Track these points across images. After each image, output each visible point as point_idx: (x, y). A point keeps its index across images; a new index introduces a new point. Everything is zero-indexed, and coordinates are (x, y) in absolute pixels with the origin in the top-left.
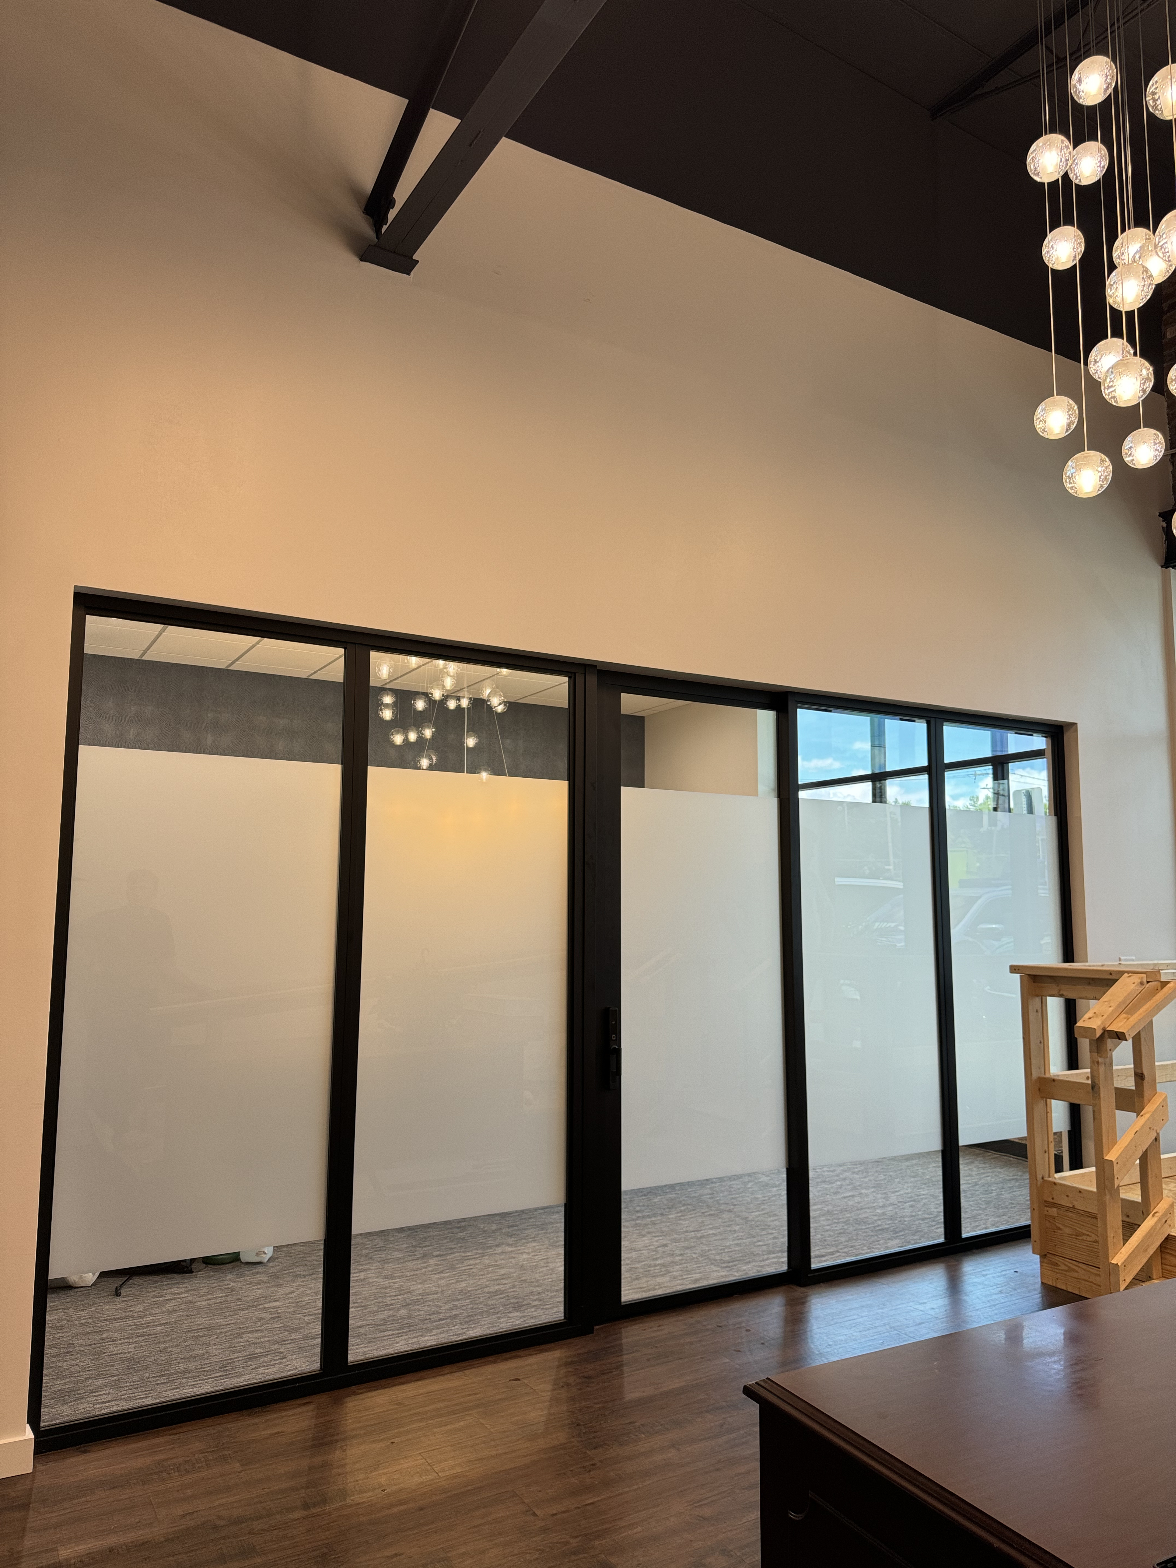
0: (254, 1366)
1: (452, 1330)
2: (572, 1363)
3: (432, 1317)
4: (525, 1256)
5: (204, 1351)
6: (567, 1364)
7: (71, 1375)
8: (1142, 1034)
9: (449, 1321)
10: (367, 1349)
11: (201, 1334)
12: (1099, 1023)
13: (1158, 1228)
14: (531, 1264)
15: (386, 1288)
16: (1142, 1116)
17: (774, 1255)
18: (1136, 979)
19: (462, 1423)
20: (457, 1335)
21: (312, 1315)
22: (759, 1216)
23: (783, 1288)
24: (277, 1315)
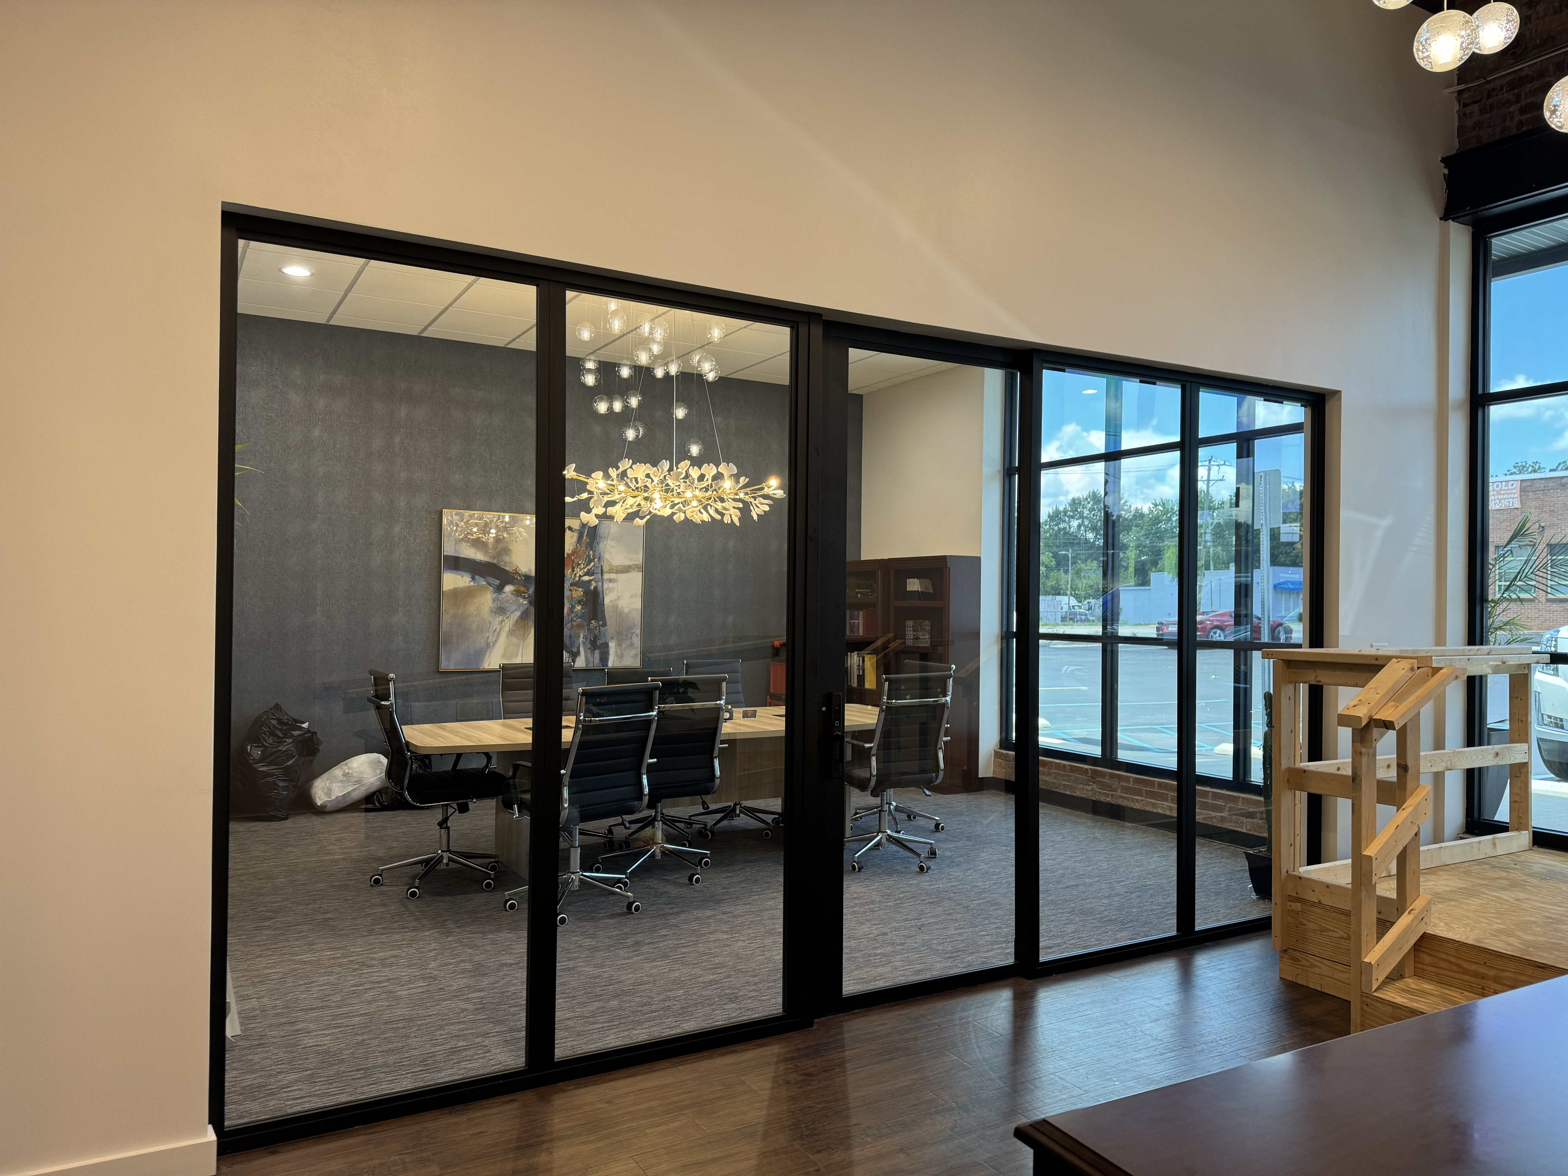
0: (456, 1061)
1: (664, 1022)
2: (792, 1058)
3: (643, 1009)
4: (740, 944)
5: (405, 1044)
6: (786, 1060)
7: (262, 1069)
8: (1408, 724)
9: (661, 1013)
10: (576, 1043)
11: (400, 1025)
12: (1365, 711)
13: (1414, 926)
14: (747, 953)
15: (596, 977)
16: (1403, 809)
17: (998, 946)
18: (1406, 664)
19: (676, 1124)
20: (670, 1028)
21: (519, 1006)
22: (979, 904)
23: (1010, 981)
24: (481, 1006)
